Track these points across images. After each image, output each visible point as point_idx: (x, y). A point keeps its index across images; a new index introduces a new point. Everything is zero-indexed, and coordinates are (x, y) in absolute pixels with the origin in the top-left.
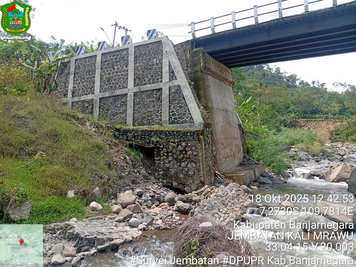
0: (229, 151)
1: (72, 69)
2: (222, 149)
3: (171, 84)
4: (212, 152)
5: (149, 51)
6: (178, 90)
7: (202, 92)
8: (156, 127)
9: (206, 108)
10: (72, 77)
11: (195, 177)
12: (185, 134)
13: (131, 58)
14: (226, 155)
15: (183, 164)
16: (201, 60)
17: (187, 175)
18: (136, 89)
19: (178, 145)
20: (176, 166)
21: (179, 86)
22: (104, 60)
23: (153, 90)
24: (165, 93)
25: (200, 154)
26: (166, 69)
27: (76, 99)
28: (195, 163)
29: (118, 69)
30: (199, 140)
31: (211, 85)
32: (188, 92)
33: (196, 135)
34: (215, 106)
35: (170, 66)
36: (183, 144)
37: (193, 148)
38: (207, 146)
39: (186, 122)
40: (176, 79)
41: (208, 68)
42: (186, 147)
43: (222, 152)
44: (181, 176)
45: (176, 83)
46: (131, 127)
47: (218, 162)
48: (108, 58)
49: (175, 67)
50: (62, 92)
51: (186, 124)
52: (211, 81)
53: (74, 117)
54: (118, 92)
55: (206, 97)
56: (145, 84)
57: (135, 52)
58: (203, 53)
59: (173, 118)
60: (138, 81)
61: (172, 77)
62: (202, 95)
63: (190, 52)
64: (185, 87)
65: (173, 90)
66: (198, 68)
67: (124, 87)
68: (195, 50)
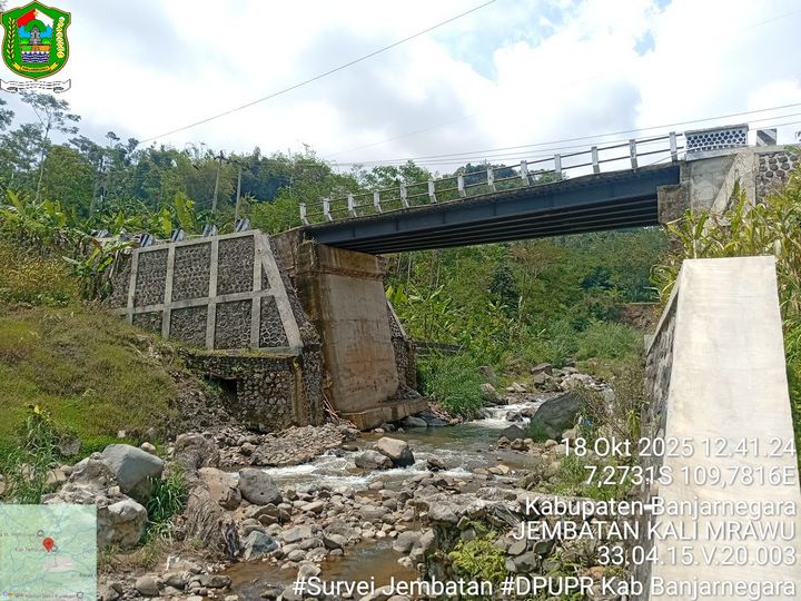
0: (362, 381)
1: (134, 268)
2: (346, 378)
3: (264, 294)
4: (322, 382)
5: (237, 248)
6: (272, 302)
7: (312, 301)
8: (242, 352)
9: (318, 322)
10: (133, 278)
11: (285, 417)
12: (273, 361)
13: (215, 256)
14: (355, 386)
15: (271, 401)
16: (312, 257)
17: (276, 415)
18: (219, 300)
19: (264, 378)
20: (262, 403)
21: (273, 297)
22: (179, 256)
23: (241, 301)
24: (256, 305)
25: (292, 387)
26: (257, 274)
27: (139, 310)
28: (286, 399)
29: (197, 270)
30: (292, 368)
32: (283, 306)
33: (288, 363)
34: (337, 317)
35: (263, 270)
36: (272, 375)
37: (284, 380)
38: (309, 376)
39: (280, 345)
40: (270, 287)
41: (324, 266)
42: (274, 378)
43: (345, 383)
44: (269, 416)
45: (269, 293)
46: (211, 352)
47: (337, 396)
48: (184, 254)
49: (269, 271)
50: (120, 298)
51: (279, 348)
52: (332, 281)
53: (132, 341)
54: (196, 302)
56: (232, 292)
57: (220, 248)
58: (315, 247)
59: (265, 339)
60: (223, 287)
61: (265, 284)
63: (298, 244)
64: (281, 297)
65: (266, 303)
66: (307, 268)
67: (204, 296)
68: (305, 242)
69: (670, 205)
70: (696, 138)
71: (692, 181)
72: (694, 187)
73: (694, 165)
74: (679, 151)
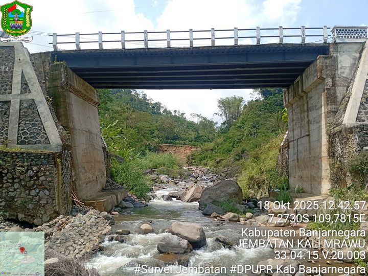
0: (90, 176)
2: (83, 174)
3: (23, 97)
4: (71, 177)
6: (31, 105)
7: (62, 111)
9: (66, 128)
11: (47, 207)
12: (38, 156)
14: (88, 180)
15: (33, 193)
16: (63, 75)
17: (38, 205)
19: (27, 170)
20: (23, 195)
21: (33, 100)
24: (15, 106)
25: (56, 180)
26: (17, 80)
28: (49, 190)
30: (55, 164)
31: (73, 103)
32: (44, 109)
33: (52, 158)
34: (77, 126)
35: (23, 77)
36: (35, 168)
37: (48, 173)
38: (65, 171)
39: (40, 142)
40: (30, 92)
41: (71, 85)
42: (38, 172)
43: (82, 177)
44: (30, 206)
45: (29, 97)
47: (78, 188)
49: (29, 79)
51: (40, 145)
52: (73, 99)
55: (66, 116)
58: (66, 68)
59: (23, 137)
61: (25, 89)
62: (63, 113)
63: (49, 64)
64: (40, 102)
65: (25, 105)
66: (58, 83)
68: (55, 63)
69: (326, 67)
70: (340, 30)
71: (338, 55)
72: (340, 58)
73: (340, 45)
74: (329, 37)
